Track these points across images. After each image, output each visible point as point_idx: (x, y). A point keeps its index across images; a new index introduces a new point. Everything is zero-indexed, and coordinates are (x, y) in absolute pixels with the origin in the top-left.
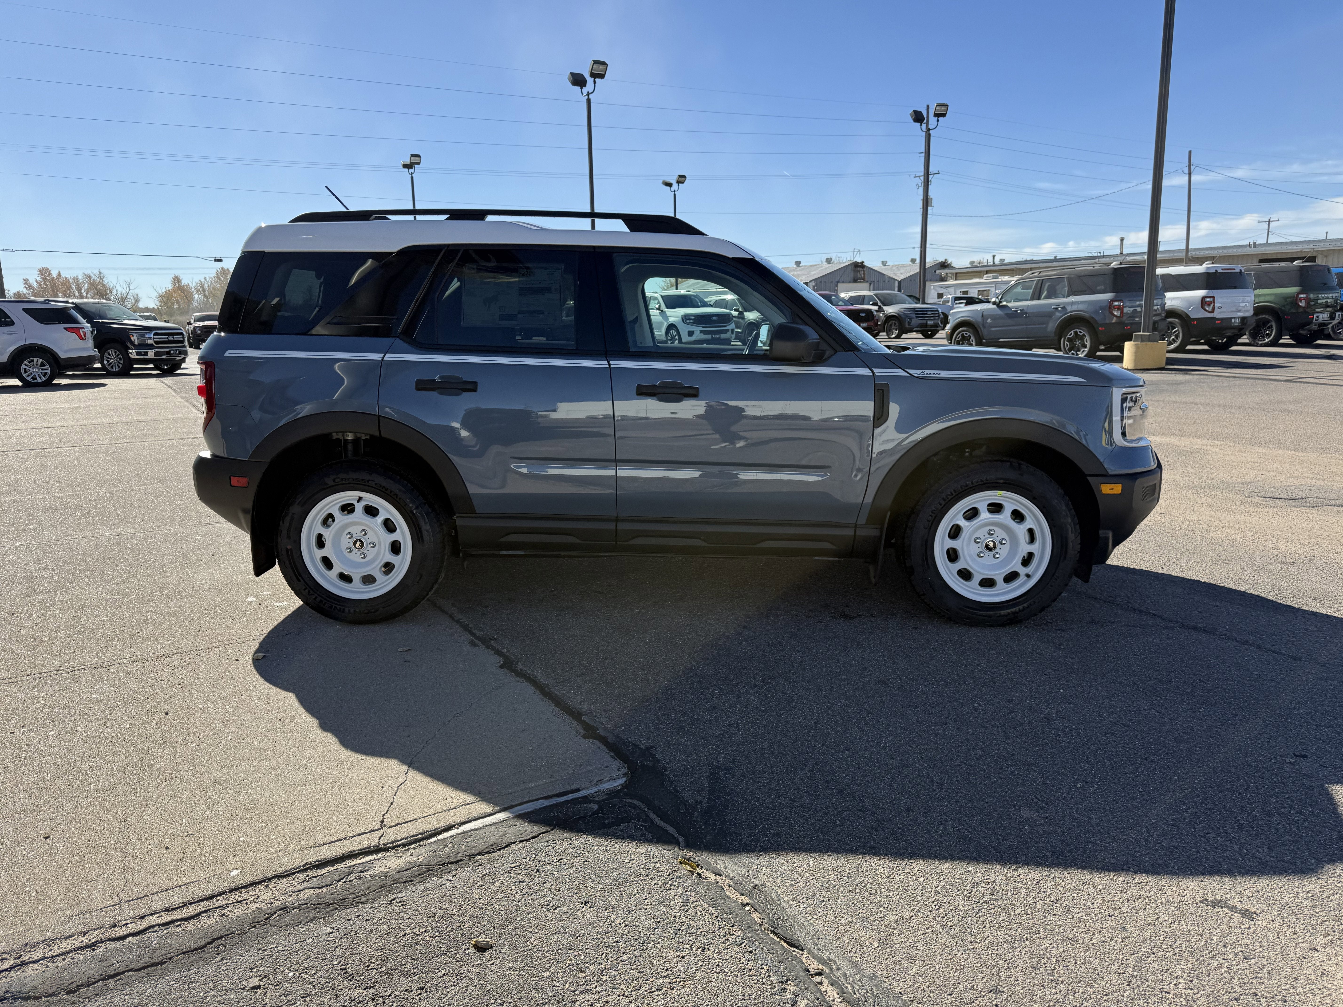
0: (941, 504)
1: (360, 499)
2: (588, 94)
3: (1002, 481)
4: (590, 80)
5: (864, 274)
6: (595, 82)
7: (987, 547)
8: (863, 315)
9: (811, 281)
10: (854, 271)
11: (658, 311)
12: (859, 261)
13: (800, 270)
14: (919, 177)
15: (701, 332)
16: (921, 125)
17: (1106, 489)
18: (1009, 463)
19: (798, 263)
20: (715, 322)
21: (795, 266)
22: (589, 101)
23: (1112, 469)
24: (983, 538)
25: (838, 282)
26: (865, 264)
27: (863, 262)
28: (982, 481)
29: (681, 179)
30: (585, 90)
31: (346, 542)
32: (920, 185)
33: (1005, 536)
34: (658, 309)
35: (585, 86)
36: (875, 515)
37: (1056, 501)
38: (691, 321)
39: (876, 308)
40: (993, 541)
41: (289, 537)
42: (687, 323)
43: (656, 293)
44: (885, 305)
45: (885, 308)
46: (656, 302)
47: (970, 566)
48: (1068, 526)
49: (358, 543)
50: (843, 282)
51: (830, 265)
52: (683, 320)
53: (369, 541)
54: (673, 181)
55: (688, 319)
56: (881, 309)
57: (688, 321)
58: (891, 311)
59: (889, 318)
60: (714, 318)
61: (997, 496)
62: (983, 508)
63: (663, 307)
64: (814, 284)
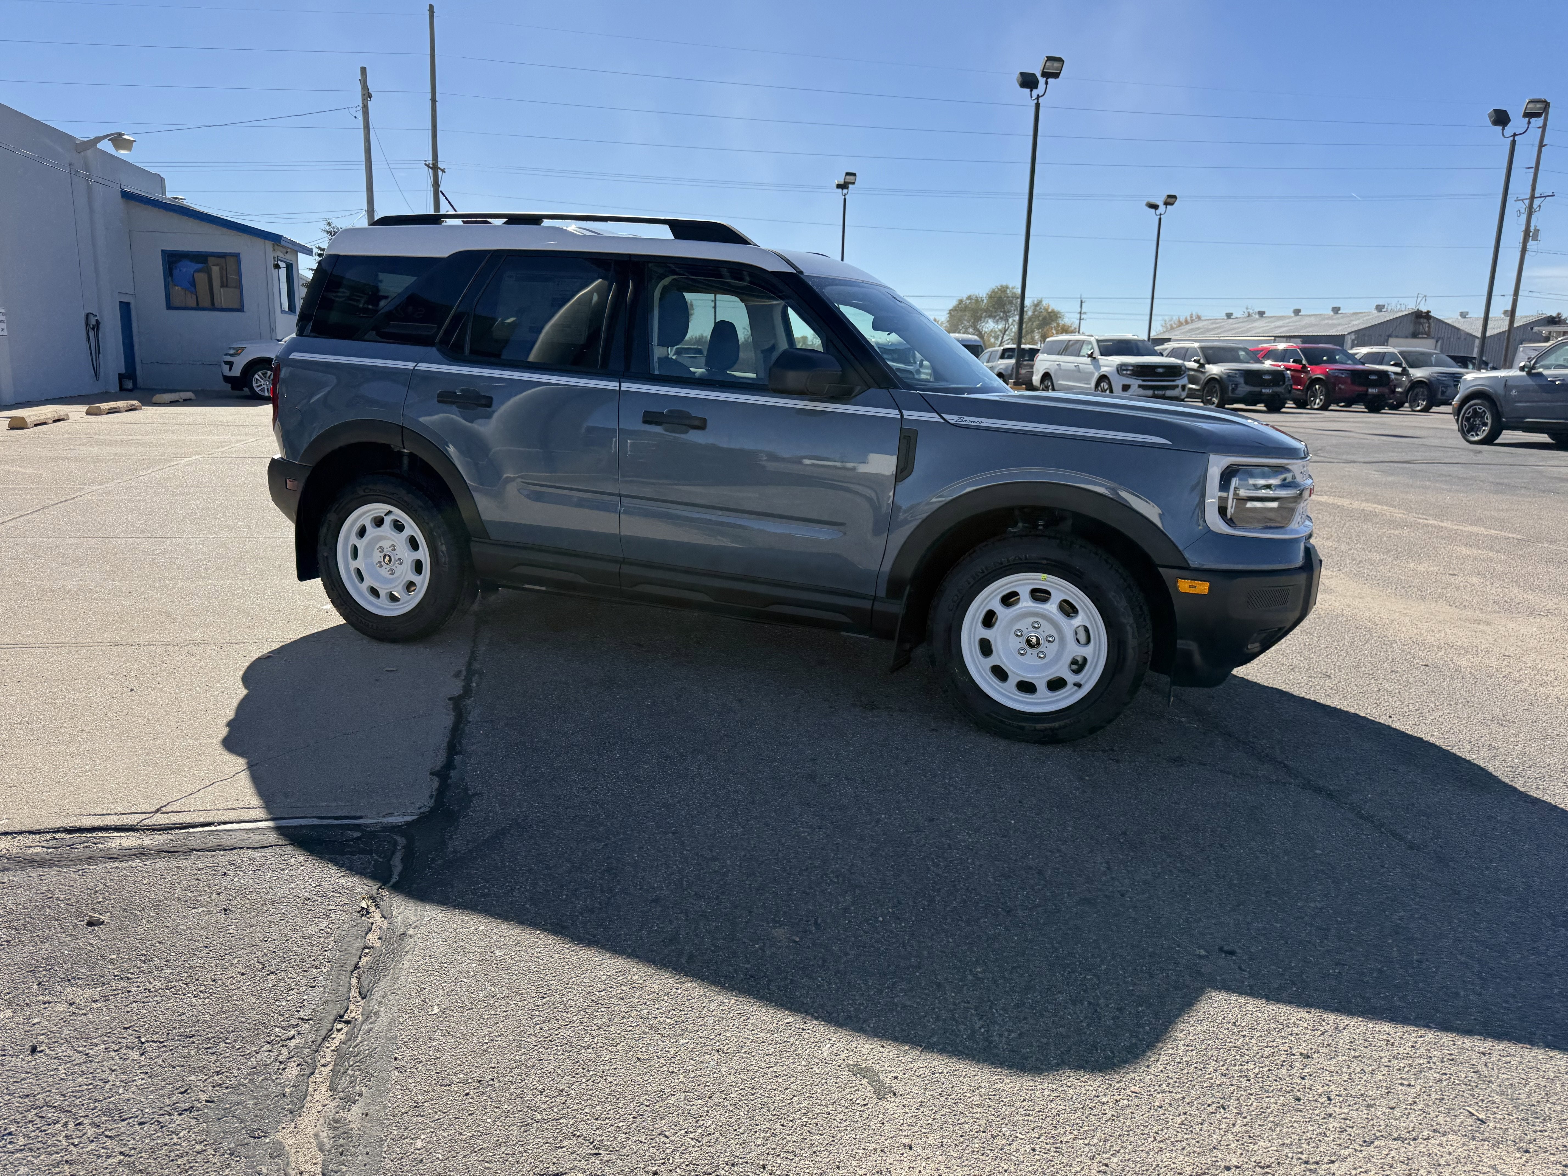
0: (969, 583)
1: (390, 512)
2: (1038, 97)
3: (1045, 562)
4: (1042, 81)
5: (1429, 327)
6: (1047, 83)
7: (1028, 642)
8: (1373, 377)
9: (1349, 334)
10: (1415, 323)
11: (1090, 359)
12: (1424, 310)
13: (1338, 319)
14: (1523, 200)
15: (1140, 386)
16: (1503, 129)
17: (1184, 586)
18: (1058, 541)
19: (1336, 310)
20: (1160, 375)
21: (1332, 313)
22: (1038, 105)
23: (1194, 561)
24: (1025, 631)
25: (1390, 336)
26: (1432, 314)
27: (1428, 312)
28: (1020, 559)
29: (1171, 200)
30: (1035, 93)
31: (377, 556)
32: (1523, 211)
33: (1053, 632)
34: (1090, 356)
35: (1036, 88)
36: (895, 586)
37: (1113, 594)
38: (1129, 372)
39: (1399, 370)
40: (1037, 637)
41: (325, 544)
42: (1123, 375)
43: (1092, 336)
44: (1412, 367)
45: (1411, 371)
46: (1090, 347)
47: (1003, 663)
48: (1128, 628)
49: (387, 558)
50: (1397, 337)
51: (1381, 313)
52: (1118, 371)
53: (397, 557)
54: (1160, 203)
55: (1124, 370)
56: (1405, 372)
57: (1125, 372)
58: (1419, 375)
59: (1419, 384)
60: (1160, 370)
61: (1042, 580)
62: (1024, 593)
63: (1097, 354)
64: (1353, 337)
